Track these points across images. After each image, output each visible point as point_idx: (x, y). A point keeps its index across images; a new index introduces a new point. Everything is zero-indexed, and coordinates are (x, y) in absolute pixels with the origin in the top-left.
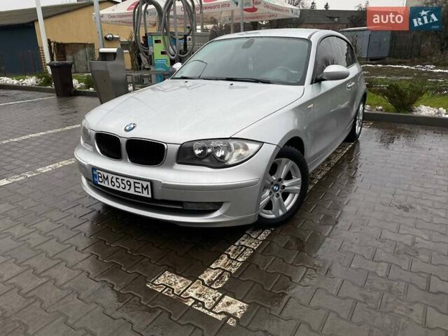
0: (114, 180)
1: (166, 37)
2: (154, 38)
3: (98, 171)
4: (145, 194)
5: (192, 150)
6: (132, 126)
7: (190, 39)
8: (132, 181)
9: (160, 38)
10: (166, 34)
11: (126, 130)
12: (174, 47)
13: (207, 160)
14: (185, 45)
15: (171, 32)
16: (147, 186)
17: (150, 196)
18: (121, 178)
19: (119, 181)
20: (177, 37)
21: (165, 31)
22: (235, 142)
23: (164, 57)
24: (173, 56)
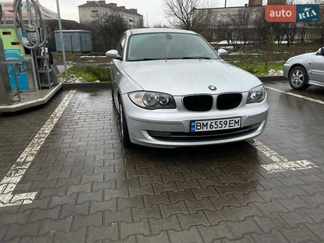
0: (213, 124)
3: (196, 122)
4: (237, 126)
8: (228, 120)
17: (239, 127)
19: (218, 123)
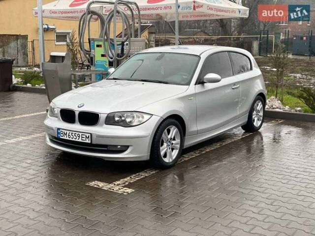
1: (106, 42)
2: (96, 43)
5: (114, 117)
6: (82, 105)
7: (127, 44)
9: (101, 43)
10: (106, 40)
11: (78, 107)
12: (113, 51)
13: (122, 123)
14: (122, 49)
15: (111, 39)
16: (89, 137)
18: (74, 133)
20: (116, 43)
21: (106, 38)
22: (137, 114)
23: (104, 59)
24: (112, 58)
